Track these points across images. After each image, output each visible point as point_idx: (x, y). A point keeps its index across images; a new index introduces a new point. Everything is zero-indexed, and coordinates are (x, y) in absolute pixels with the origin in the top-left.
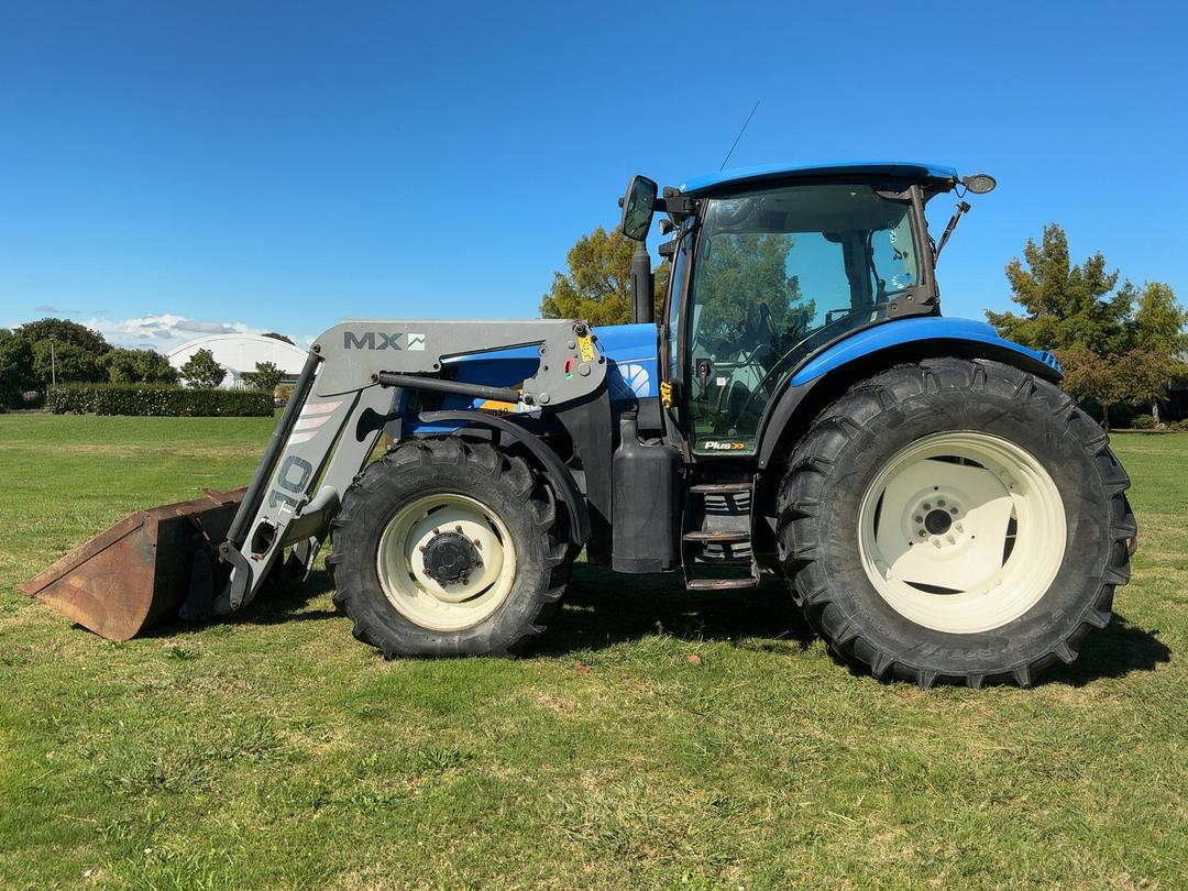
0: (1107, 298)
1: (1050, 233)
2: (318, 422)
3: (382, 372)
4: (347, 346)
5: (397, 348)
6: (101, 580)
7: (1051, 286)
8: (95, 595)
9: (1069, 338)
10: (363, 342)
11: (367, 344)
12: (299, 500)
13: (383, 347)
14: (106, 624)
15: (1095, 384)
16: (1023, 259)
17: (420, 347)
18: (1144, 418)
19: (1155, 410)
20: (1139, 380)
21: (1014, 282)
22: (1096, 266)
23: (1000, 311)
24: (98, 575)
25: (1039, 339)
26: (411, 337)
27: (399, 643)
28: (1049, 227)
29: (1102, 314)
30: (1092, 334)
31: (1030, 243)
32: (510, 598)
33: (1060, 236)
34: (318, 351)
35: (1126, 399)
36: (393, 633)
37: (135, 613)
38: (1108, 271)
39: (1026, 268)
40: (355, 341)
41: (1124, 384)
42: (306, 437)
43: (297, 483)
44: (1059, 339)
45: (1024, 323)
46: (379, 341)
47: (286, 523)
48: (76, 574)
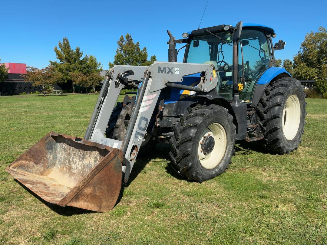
0: (81, 59)
1: (65, 40)
2: (150, 102)
3: (168, 82)
4: (159, 72)
5: (172, 73)
6: (99, 186)
7: (67, 55)
8: (97, 194)
9: (74, 70)
10: (163, 70)
11: (164, 71)
12: (145, 134)
13: (168, 73)
14: (102, 206)
15: (84, 82)
16: (58, 47)
17: (177, 73)
18: (92, 90)
19: (94, 88)
20: (95, 80)
21: (57, 53)
22: (78, 50)
23: (53, 61)
24: (98, 184)
25: (66, 69)
26: (176, 69)
27: (205, 176)
28: (64, 38)
29: (81, 63)
30: (80, 69)
31: (60, 42)
32: (226, 153)
33: (67, 41)
34: (150, 74)
35: (92, 85)
36: (203, 173)
37: (114, 196)
38: (81, 51)
39: (59, 49)
40: (161, 70)
41: (91, 82)
42: (146, 109)
43: (144, 127)
44: (71, 70)
45: (60, 65)
46: (167, 70)
47: (141, 143)
48: (88, 186)
